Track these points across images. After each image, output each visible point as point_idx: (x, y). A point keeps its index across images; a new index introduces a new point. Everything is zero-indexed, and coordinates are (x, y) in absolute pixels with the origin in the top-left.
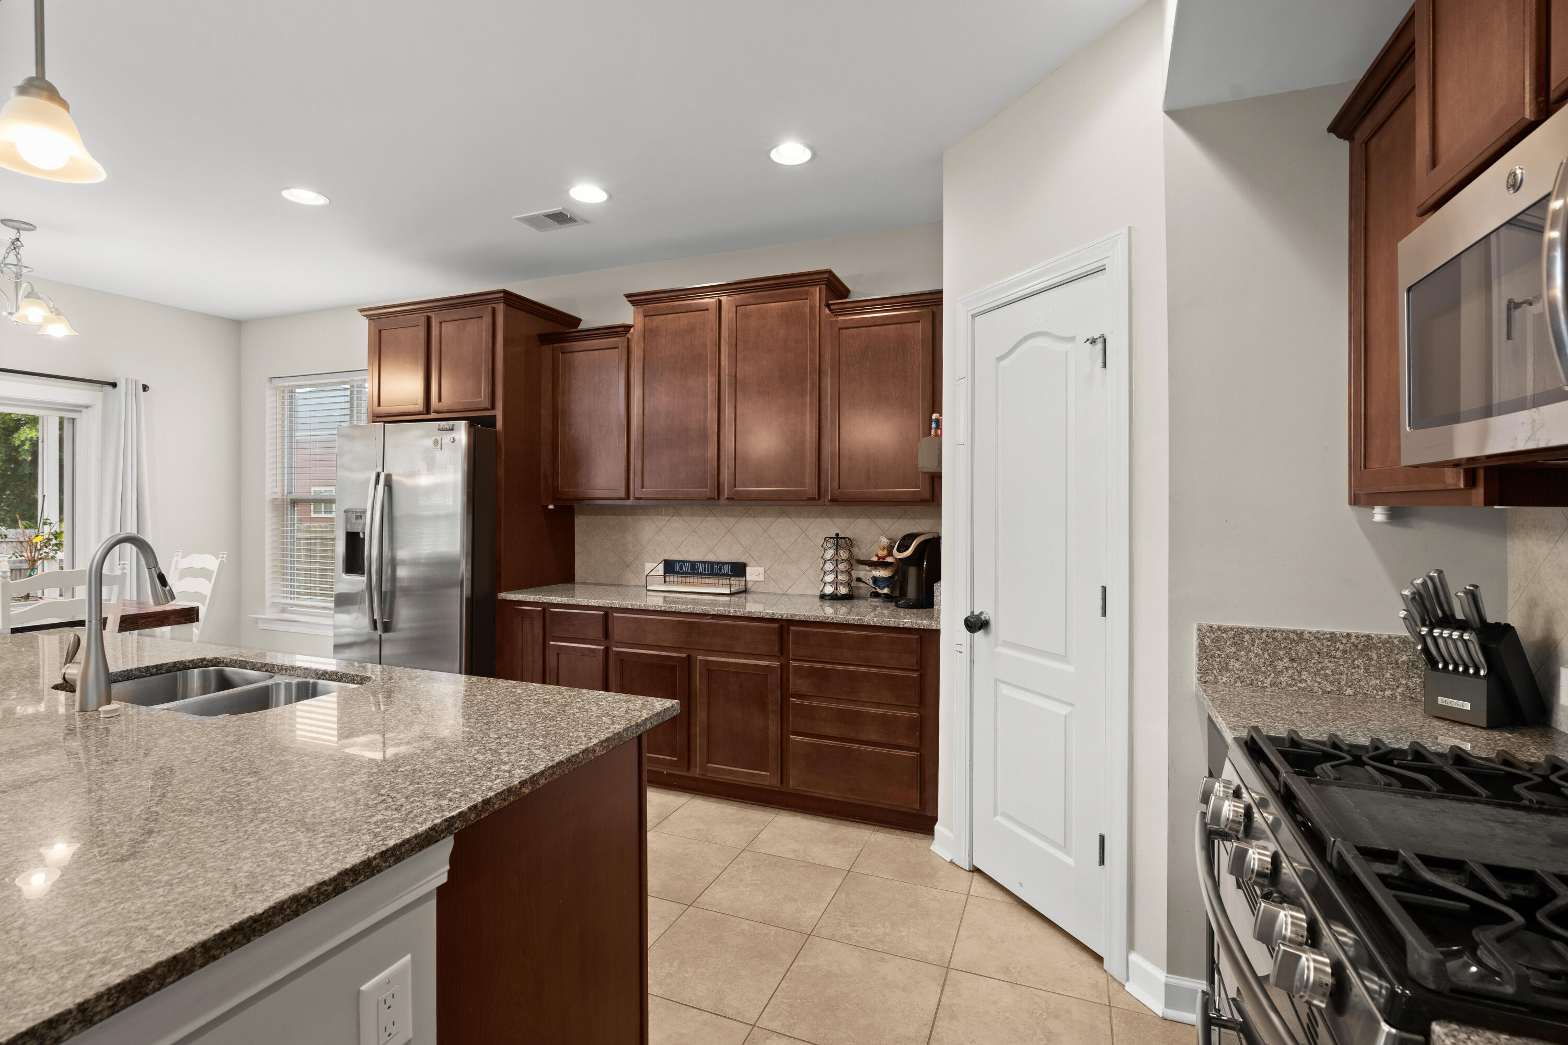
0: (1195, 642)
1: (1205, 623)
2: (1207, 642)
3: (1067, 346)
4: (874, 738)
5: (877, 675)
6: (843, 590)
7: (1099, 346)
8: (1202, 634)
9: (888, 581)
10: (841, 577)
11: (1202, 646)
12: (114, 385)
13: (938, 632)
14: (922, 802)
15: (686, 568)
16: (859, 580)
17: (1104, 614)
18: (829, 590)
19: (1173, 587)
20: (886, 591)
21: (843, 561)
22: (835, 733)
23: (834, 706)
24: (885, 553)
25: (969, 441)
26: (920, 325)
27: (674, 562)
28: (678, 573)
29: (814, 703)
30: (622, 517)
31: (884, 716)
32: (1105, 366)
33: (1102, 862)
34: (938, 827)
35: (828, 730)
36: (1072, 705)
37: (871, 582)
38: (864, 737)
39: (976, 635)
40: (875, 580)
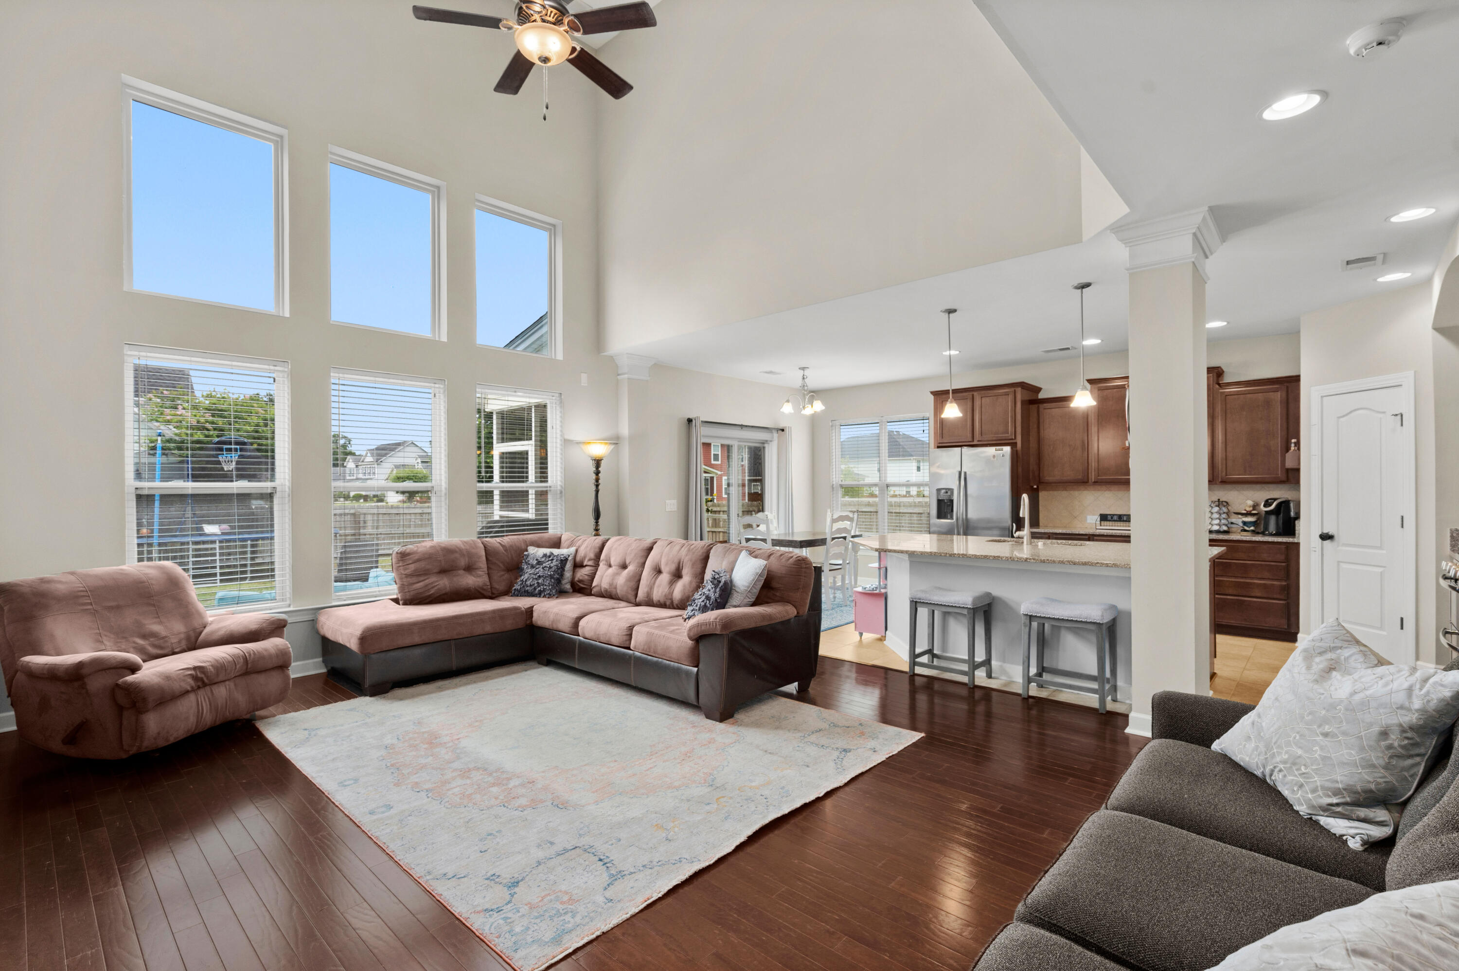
0: (1449, 535)
1: (1454, 528)
2: (1455, 535)
3: (1381, 415)
4: (1259, 595)
5: (1261, 565)
6: (1225, 528)
7: (1399, 417)
8: (1452, 532)
9: (1254, 524)
10: (1223, 521)
11: (1452, 537)
12: (783, 430)
13: (1298, 544)
14: (1289, 625)
15: (1115, 518)
16: (1232, 523)
17: (1402, 527)
18: (1216, 528)
19: (1438, 514)
20: (1252, 528)
21: (1224, 513)
22: (1235, 592)
23: (1233, 580)
24: (1251, 509)
25: (1320, 453)
26: (1279, 393)
27: (1107, 515)
28: (1110, 521)
29: (1221, 579)
30: (1072, 492)
31: (1265, 584)
32: (1402, 425)
33: (1402, 628)
34: (1299, 636)
35: (1230, 591)
36: (1385, 567)
37: (1241, 525)
38: (1253, 594)
39: (1325, 542)
40: (1245, 523)
